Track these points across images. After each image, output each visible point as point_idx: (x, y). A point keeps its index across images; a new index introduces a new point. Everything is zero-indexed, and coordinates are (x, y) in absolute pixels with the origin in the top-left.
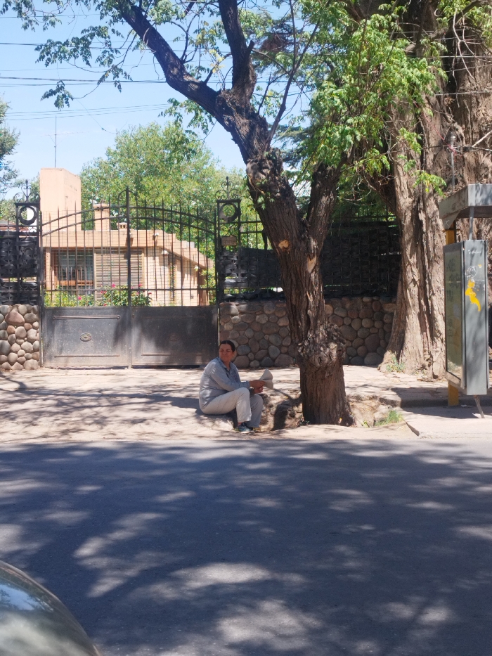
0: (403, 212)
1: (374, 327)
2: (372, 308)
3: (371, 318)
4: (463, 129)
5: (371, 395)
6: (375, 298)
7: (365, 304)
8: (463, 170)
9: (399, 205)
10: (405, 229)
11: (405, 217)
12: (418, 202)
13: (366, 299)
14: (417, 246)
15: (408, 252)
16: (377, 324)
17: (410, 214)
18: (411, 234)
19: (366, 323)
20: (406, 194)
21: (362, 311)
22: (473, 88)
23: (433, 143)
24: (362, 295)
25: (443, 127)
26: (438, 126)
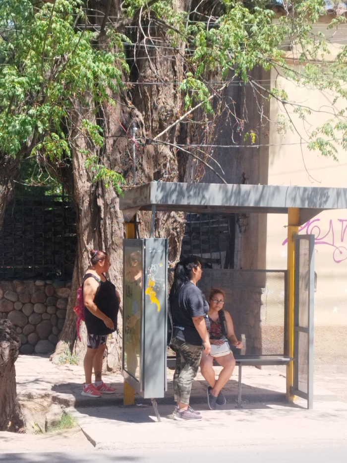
0: (81, 195)
1: (46, 312)
2: (45, 293)
3: (43, 303)
4: (143, 115)
5: (43, 393)
6: (48, 282)
7: (38, 288)
8: (142, 158)
9: (77, 189)
10: (83, 214)
11: (83, 201)
12: (97, 187)
13: (39, 283)
14: (94, 232)
15: (85, 238)
16: (50, 310)
17: (88, 199)
18: (89, 219)
19: (38, 308)
20: (85, 179)
21: (34, 296)
22: (154, 75)
23: (113, 128)
24: (35, 278)
25: (123, 112)
26: (118, 111)
